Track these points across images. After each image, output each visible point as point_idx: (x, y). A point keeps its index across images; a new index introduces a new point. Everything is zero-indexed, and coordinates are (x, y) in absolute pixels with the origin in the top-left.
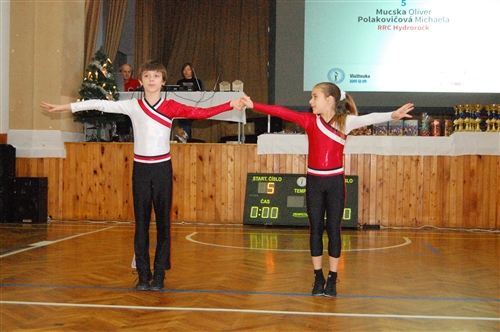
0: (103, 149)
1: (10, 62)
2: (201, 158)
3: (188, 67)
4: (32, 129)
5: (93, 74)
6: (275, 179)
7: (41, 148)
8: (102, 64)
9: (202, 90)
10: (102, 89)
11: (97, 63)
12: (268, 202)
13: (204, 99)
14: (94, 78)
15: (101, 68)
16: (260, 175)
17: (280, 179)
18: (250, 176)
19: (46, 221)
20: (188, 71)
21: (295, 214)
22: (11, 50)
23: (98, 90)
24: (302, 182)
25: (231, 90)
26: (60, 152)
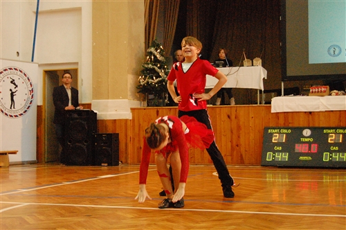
0: (158, 112)
1: (93, 52)
2: (229, 117)
3: (223, 51)
4: (108, 99)
5: (151, 58)
6: (285, 131)
7: (114, 113)
8: (156, 50)
9: (230, 66)
10: (156, 68)
11: (152, 50)
12: (280, 148)
13: (232, 73)
14: (151, 61)
15: (156, 53)
16: (274, 129)
17: (290, 131)
18: (267, 129)
19: (118, 164)
20: (222, 54)
21: (301, 158)
22: (93, 44)
23: (154, 69)
24: (307, 132)
25: (253, 65)
26: (127, 115)
